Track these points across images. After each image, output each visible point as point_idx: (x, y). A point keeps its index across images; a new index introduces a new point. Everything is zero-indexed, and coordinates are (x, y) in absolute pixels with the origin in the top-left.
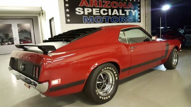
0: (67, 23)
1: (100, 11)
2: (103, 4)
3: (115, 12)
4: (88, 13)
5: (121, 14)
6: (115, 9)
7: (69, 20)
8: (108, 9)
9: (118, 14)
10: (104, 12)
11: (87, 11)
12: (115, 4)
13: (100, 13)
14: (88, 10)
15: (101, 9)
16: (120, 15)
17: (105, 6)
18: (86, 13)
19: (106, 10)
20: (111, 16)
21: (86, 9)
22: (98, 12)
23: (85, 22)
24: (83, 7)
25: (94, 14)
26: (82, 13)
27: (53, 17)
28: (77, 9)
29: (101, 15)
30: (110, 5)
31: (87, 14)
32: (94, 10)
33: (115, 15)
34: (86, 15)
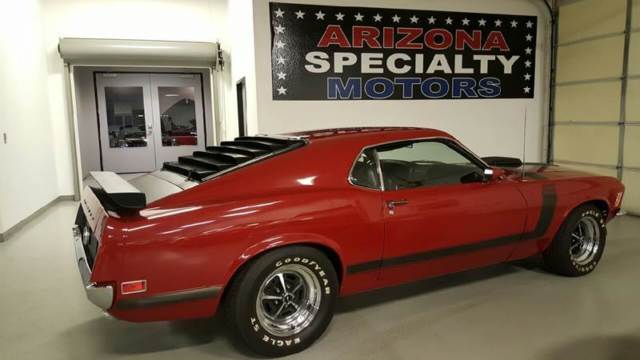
0: (276, 96)
1: (384, 60)
2: (398, 37)
3: (439, 64)
4: (345, 67)
5: (459, 69)
6: (440, 52)
7: (282, 91)
8: (412, 54)
9: (448, 70)
10: (399, 63)
11: (341, 61)
12: (441, 37)
13: (384, 66)
14: (345, 59)
15: (387, 54)
16: (456, 72)
17: (404, 44)
18: (338, 69)
19: (406, 57)
20: (424, 75)
21: (338, 56)
22: (380, 63)
23: (332, 95)
24: (331, 51)
25: (365, 69)
26: (326, 67)
27: (244, 78)
28: (310, 57)
29: (387, 73)
30: (420, 40)
31: (341, 71)
32: (365, 57)
33: (436, 71)
34: (338, 75)
